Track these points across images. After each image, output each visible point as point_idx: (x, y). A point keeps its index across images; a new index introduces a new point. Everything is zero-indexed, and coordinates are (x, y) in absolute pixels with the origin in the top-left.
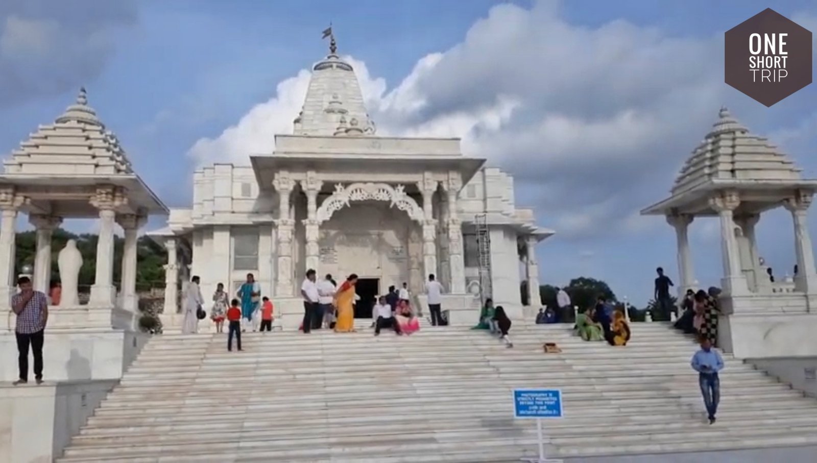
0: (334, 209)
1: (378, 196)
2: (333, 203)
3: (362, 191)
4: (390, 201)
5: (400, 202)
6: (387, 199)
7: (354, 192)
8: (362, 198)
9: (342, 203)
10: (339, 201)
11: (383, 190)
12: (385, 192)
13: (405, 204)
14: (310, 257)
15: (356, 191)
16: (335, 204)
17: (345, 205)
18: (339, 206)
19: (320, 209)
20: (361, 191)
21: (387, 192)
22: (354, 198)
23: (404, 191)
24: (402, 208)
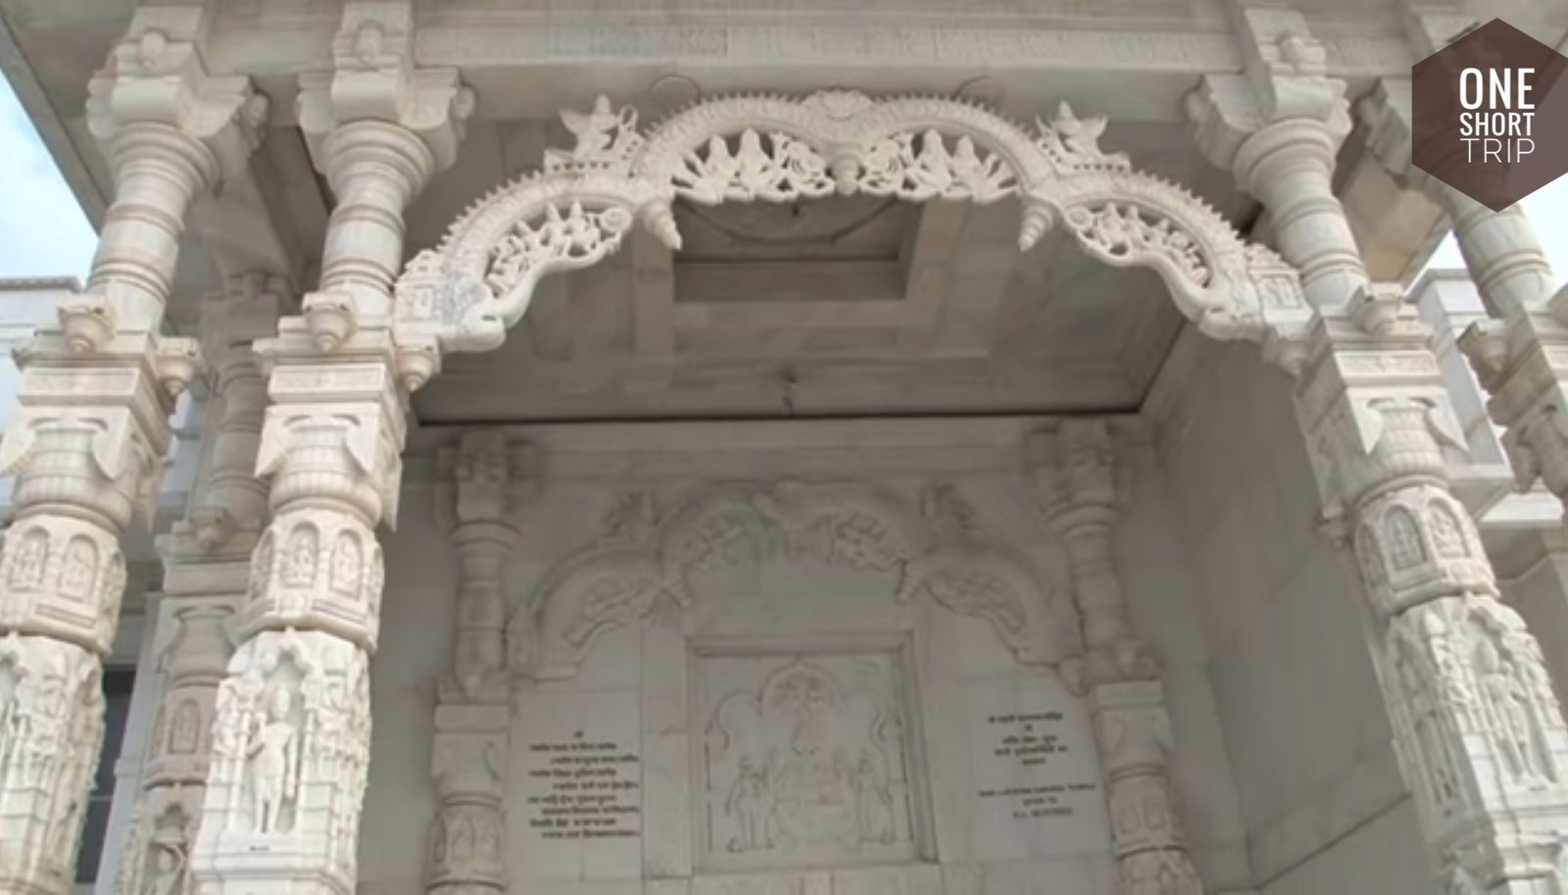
0: (544, 256)
1: (913, 172)
2: (536, 223)
3: (778, 140)
4: (1012, 209)
5: (1097, 208)
6: (987, 190)
7: (719, 147)
8: (784, 186)
9: (620, 220)
10: (593, 208)
11: (950, 144)
12: (966, 146)
13: (1139, 228)
14: (268, 645)
15: (734, 144)
16: (555, 226)
17: (640, 233)
18: (584, 233)
19: (427, 261)
20: (768, 147)
21: (981, 153)
22: (709, 189)
23: (1105, 144)
24: (1119, 249)
